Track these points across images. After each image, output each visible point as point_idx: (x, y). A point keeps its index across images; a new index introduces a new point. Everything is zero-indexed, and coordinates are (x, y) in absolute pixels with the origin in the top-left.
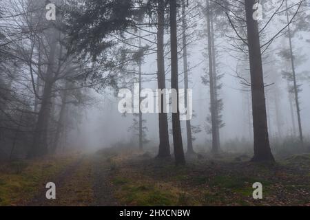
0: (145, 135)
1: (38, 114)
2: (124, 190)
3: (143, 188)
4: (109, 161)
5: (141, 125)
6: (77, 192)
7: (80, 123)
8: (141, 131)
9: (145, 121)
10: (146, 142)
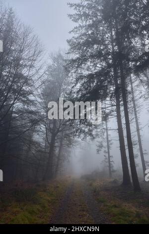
0: (113, 166)
1: (49, 153)
2: (104, 206)
3: (115, 206)
4: (91, 185)
5: (109, 160)
6: (80, 205)
7: (70, 156)
8: (110, 164)
9: (112, 157)
10: (114, 171)
